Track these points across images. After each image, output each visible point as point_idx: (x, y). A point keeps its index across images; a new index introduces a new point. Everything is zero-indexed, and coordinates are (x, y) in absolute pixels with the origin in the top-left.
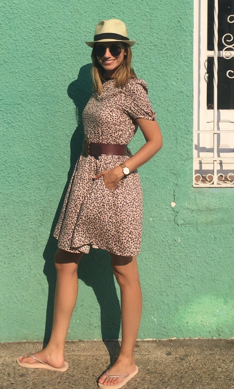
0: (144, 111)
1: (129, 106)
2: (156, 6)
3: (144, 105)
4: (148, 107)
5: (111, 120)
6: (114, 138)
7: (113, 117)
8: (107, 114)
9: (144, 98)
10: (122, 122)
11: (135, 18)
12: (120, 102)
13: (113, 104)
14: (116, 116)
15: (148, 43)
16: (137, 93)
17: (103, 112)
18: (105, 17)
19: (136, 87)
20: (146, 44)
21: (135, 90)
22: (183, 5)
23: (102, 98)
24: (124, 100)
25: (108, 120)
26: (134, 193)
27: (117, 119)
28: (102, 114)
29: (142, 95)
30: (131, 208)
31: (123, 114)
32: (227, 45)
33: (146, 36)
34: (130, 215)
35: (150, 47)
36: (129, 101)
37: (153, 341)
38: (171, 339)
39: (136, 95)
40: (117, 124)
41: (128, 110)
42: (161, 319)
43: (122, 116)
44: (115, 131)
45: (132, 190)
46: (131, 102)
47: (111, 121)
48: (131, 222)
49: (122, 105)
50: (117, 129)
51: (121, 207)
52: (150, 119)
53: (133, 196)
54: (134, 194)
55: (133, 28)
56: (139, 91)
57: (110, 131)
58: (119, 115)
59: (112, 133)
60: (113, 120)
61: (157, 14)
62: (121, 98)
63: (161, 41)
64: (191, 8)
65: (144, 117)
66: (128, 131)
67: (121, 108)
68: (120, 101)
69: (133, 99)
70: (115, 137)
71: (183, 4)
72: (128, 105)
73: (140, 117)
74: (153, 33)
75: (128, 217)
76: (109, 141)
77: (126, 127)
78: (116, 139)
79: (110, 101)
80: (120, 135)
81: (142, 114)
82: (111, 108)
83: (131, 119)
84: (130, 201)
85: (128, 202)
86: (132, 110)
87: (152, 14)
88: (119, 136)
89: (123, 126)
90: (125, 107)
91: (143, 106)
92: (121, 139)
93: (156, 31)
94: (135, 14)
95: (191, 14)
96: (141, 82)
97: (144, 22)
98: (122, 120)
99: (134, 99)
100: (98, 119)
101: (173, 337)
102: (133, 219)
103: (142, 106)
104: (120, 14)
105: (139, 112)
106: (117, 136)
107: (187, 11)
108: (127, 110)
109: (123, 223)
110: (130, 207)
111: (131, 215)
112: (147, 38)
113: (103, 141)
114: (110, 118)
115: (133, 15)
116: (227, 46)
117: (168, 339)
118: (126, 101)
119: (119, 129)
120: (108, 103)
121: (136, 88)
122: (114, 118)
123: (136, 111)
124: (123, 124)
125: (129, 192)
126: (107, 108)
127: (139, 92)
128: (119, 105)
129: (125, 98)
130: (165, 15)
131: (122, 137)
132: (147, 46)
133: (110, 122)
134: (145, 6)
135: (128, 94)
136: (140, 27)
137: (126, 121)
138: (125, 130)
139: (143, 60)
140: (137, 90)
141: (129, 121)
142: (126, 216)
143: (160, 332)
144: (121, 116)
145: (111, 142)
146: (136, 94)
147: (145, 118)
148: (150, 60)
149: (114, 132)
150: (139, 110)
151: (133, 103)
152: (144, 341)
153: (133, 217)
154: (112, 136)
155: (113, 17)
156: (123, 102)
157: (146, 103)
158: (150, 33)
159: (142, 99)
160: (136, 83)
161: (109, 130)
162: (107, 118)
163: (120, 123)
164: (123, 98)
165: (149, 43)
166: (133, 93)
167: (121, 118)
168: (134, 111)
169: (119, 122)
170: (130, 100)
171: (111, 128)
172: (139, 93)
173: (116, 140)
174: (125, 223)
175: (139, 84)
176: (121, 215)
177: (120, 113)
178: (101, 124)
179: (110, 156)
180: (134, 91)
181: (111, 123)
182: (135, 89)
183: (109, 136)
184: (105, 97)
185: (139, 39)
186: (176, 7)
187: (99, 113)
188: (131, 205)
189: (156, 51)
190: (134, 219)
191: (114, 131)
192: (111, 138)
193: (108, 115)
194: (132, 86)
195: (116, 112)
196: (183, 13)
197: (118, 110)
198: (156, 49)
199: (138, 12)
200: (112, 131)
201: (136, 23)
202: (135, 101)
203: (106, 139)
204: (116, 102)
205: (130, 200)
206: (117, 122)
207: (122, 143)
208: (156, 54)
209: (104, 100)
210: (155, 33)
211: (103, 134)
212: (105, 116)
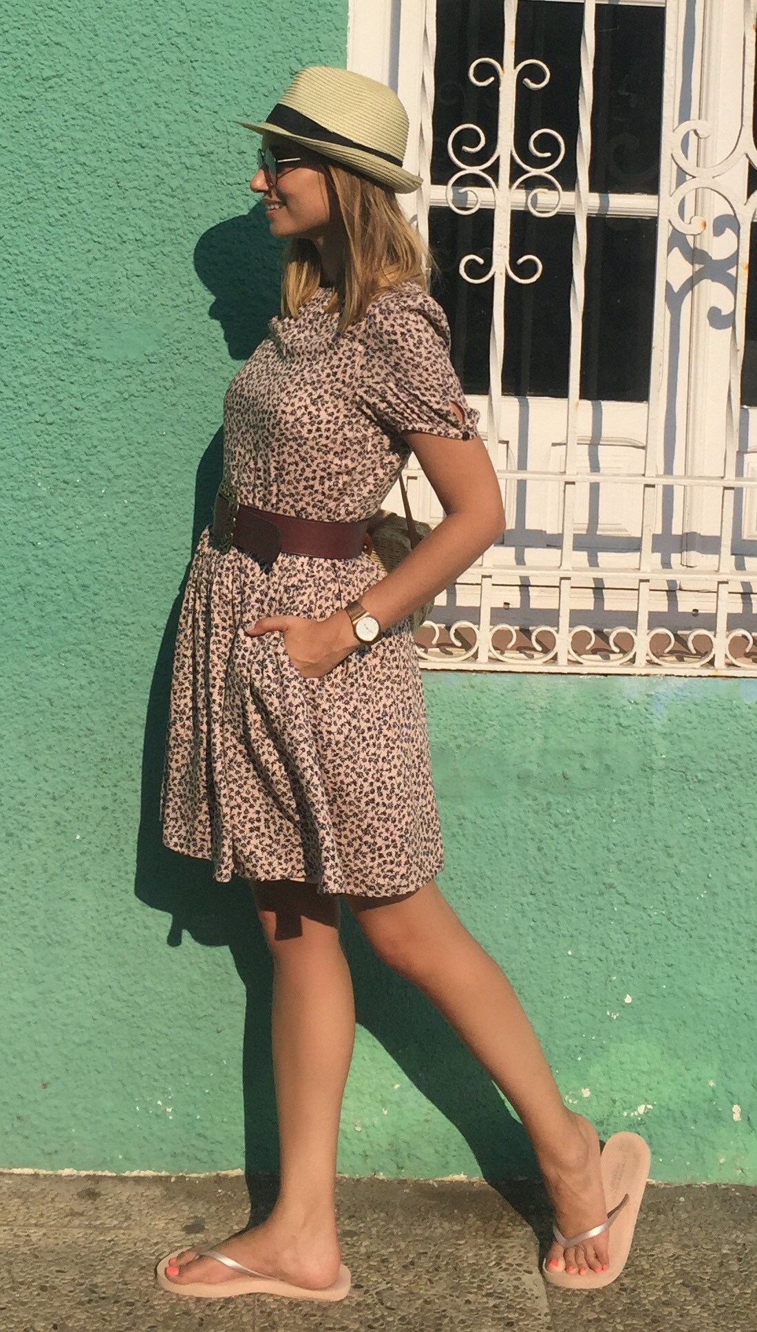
0: (431, 408)
1: (378, 387)
2: (212, 13)
3: (432, 386)
4: (445, 393)
5: (310, 431)
6: (320, 497)
7: (319, 423)
8: (300, 407)
9: (431, 361)
10: (350, 441)
11: (137, 52)
12: (349, 371)
13: (324, 375)
14: (329, 422)
15: (179, 146)
16: (404, 344)
17: (286, 400)
18: (28, 45)
19: (399, 321)
20: (171, 149)
21: (395, 334)
22: (308, 15)
23: (292, 348)
24: (362, 367)
25: (299, 432)
26: (382, 694)
27: (332, 430)
28: (282, 406)
29: (422, 350)
30: (372, 750)
31: (355, 416)
32: (462, 166)
33: (171, 118)
34: (367, 774)
35: (184, 159)
36: (379, 371)
37: (157, 1180)
38: (223, 1172)
39: (403, 352)
40: (332, 449)
41: (377, 401)
42: (191, 1110)
43: (354, 420)
44: (324, 474)
45: (379, 686)
46: (387, 375)
47: (311, 436)
48: (371, 796)
49: (355, 384)
50: (332, 466)
51: (341, 745)
52: (453, 436)
53: (381, 704)
54: (384, 699)
55: (127, 89)
56: (412, 337)
57: (308, 470)
58: (341, 417)
59: (314, 479)
60: (317, 434)
61: (215, 40)
62: (353, 358)
63: (228, 141)
64: (339, 25)
65: (431, 430)
66: (371, 471)
67: (348, 392)
68: (348, 368)
69: (393, 364)
70: (323, 494)
71: (310, 10)
72: (374, 386)
73: (417, 426)
74: (197, 108)
75: (361, 780)
76: (302, 504)
77: (365, 461)
78: (326, 501)
79: (314, 362)
80: (340, 486)
81: (426, 418)
82: (315, 389)
83: (385, 433)
84: (369, 725)
85: (364, 725)
86: (390, 404)
87: (198, 40)
88: (339, 490)
89: (355, 456)
90: (365, 392)
91: (426, 389)
92: (347, 501)
93: (209, 104)
94: (136, 37)
95: (337, 48)
96: (420, 304)
97: (168, 70)
98: (350, 435)
99: (397, 364)
100: (269, 420)
101: (233, 1169)
102: (376, 784)
103: (423, 391)
104: (81, 36)
105: (413, 411)
106: (330, 489)
107: (323, 38)
108: (372, 400)
109: (341, 796)
110: (368, 745)
111: (371, 773)
112: (174, 127)
113: (281, 501)
114: (309, 427)
115: (129, 41)
116: (462, 170)
117: (214, 1174)
118: (370, 370)
119: (340, 466)
120: (308, 369)
121: (402, 326)
122: (323, 426)
123: (403, 406)
124: (355, 451)
125: (369, 692)
126: (302, 385)
127: (411, 341)
128: (344, 382)
129: (366, 358)
130: (242, 46)
131: (349, 492)
132: (176, 156)
133: (307, 439)
134: (172, 11)
135: (376, 344)
136: (153, 85)
137: (365, 438)
138: (359, 469)
139: (158, 204)
140: (402, 334)
141: (377, 439)
142: (355, 777)
143: (185, 1150)
144: (350, 423)
145: (310, 509)
146: (403, 348)
147: (435, 432)
148: (184, 204)
149: (322, 477)
150: (412, 403)
151: (392, 378)
152: (127, 1177)
153: (378, 780)
154: (312, 487)
155: (57, 44)
156: (359, 372)
157: (438, 379)
158: (187, 108)
159: (424, 363)
160: (403, 309)
161: (302, 465)
162: (297, 423)
163: (342, 447)
164: (360, 360)
165: (183, 144)
166: (390, 342)
167: (347, 427)
168: (398, 405)
169: (338, 442)
170: (381, 367)
171: (309, 461)
172: (411, 344)
173: (327, 504)
174: (348, 799)
175: (411, 311)
176: (336, 772)
177: (346, 412)
178: (278, 440)
179: (302, 559)
180: (393, 337)
181: (310, 443)
182: (398, 329)
183: (301, 488)
184: (301, 347)
185: (146, 128)
186: (284, 19)
187: (276, 402)
188: (372, 737)
189: (209, 175)
190: (379, 784)
191: (319, 473)
192: (311, 494)
193: (304, 414)
194: (386, 319)
195: (331, 405)
196: (309, 41)
197: (340, 400)
198: (207, 167)
199: (146, 30)
200: (314, 471)
201: (139, 71)
202: (399, 372)
203: (292, 495)
204: (335, 370)
205: (372, 720)
206: (334, 441)
207: (348, 513)
208: (207, 185)
209: (299, 356)
210: (208, 109)
211: (281, 475)
212: (292, 414)
